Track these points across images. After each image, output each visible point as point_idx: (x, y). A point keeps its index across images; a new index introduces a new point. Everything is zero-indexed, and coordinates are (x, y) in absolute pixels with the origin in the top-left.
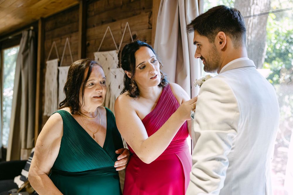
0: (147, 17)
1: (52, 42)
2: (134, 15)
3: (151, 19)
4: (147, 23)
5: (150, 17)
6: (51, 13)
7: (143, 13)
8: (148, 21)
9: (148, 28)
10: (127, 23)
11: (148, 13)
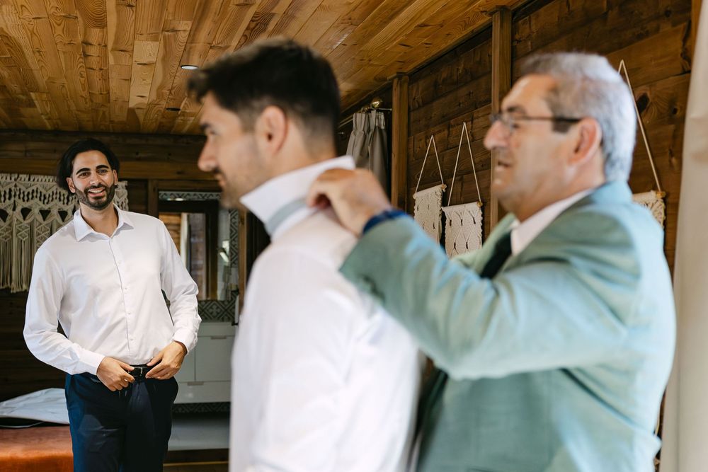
0: (679, 37)
1: (428, 138)
2: (640, 37)
3: (688, 44)
4: (679, 55)
5: (685, 40)
6: (423, 57)
7: (666, 27)
8: (680, 51)
9: (680, 71)
10: (622, 62)
11: (681, 26)
